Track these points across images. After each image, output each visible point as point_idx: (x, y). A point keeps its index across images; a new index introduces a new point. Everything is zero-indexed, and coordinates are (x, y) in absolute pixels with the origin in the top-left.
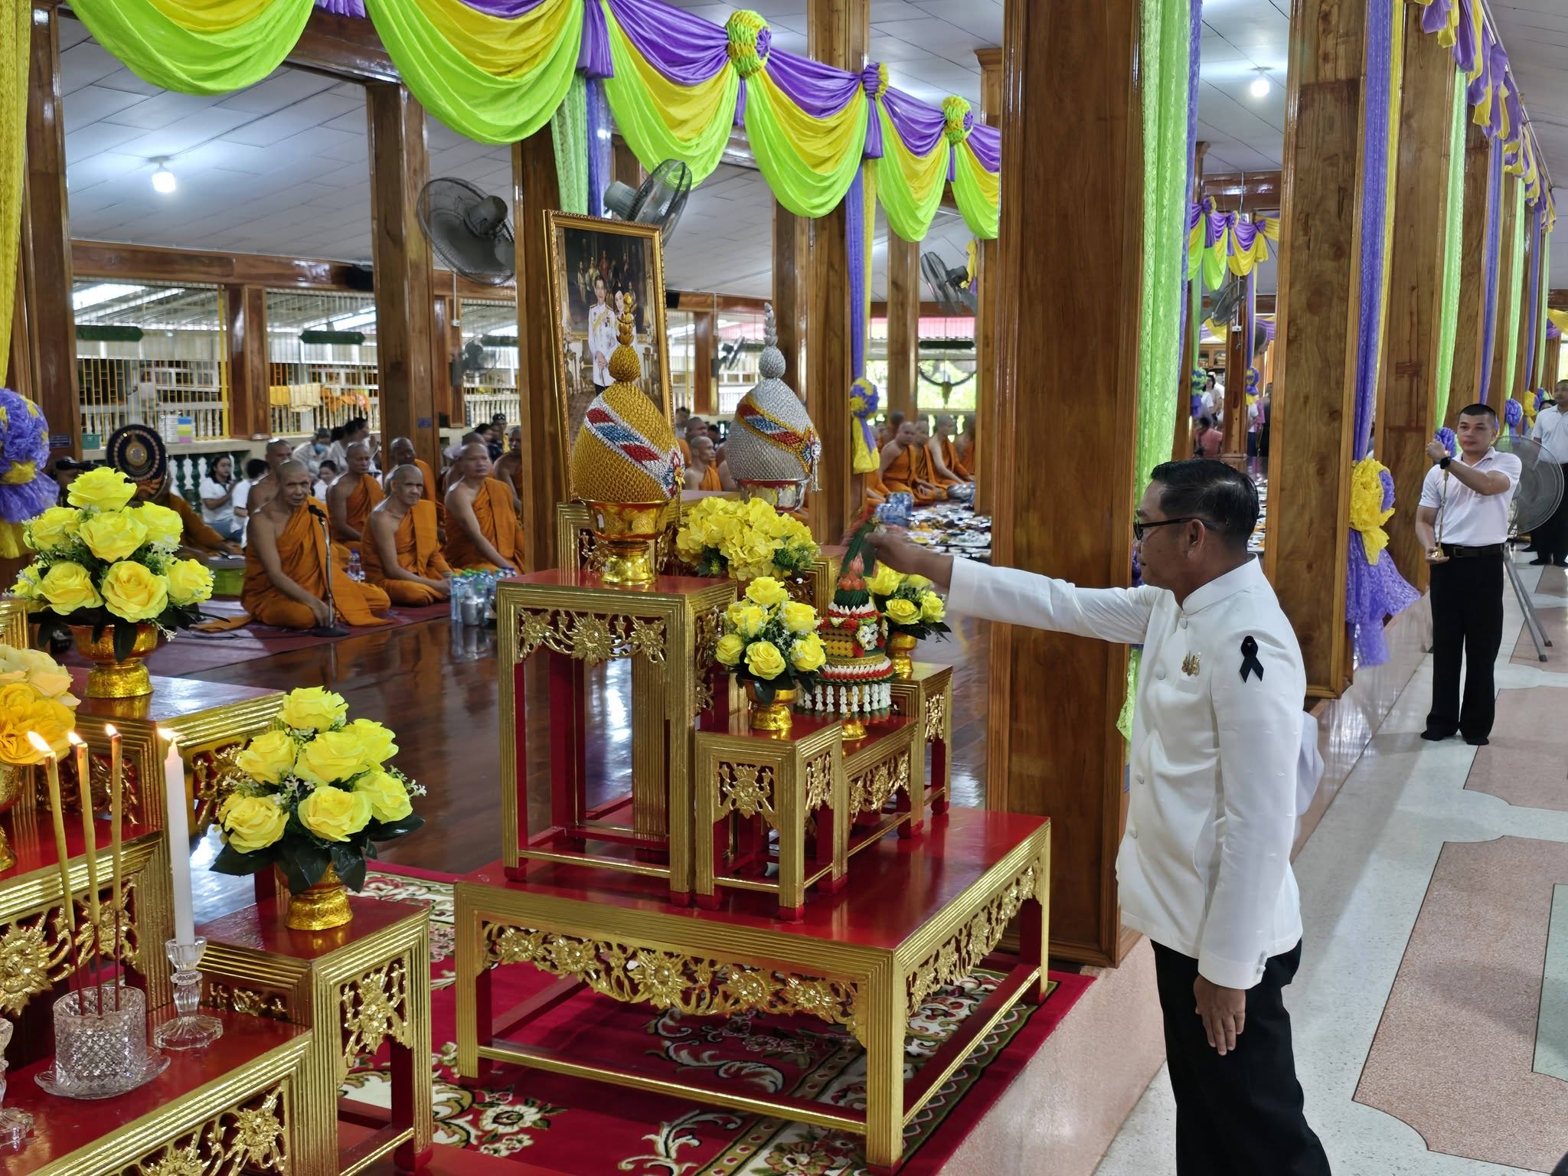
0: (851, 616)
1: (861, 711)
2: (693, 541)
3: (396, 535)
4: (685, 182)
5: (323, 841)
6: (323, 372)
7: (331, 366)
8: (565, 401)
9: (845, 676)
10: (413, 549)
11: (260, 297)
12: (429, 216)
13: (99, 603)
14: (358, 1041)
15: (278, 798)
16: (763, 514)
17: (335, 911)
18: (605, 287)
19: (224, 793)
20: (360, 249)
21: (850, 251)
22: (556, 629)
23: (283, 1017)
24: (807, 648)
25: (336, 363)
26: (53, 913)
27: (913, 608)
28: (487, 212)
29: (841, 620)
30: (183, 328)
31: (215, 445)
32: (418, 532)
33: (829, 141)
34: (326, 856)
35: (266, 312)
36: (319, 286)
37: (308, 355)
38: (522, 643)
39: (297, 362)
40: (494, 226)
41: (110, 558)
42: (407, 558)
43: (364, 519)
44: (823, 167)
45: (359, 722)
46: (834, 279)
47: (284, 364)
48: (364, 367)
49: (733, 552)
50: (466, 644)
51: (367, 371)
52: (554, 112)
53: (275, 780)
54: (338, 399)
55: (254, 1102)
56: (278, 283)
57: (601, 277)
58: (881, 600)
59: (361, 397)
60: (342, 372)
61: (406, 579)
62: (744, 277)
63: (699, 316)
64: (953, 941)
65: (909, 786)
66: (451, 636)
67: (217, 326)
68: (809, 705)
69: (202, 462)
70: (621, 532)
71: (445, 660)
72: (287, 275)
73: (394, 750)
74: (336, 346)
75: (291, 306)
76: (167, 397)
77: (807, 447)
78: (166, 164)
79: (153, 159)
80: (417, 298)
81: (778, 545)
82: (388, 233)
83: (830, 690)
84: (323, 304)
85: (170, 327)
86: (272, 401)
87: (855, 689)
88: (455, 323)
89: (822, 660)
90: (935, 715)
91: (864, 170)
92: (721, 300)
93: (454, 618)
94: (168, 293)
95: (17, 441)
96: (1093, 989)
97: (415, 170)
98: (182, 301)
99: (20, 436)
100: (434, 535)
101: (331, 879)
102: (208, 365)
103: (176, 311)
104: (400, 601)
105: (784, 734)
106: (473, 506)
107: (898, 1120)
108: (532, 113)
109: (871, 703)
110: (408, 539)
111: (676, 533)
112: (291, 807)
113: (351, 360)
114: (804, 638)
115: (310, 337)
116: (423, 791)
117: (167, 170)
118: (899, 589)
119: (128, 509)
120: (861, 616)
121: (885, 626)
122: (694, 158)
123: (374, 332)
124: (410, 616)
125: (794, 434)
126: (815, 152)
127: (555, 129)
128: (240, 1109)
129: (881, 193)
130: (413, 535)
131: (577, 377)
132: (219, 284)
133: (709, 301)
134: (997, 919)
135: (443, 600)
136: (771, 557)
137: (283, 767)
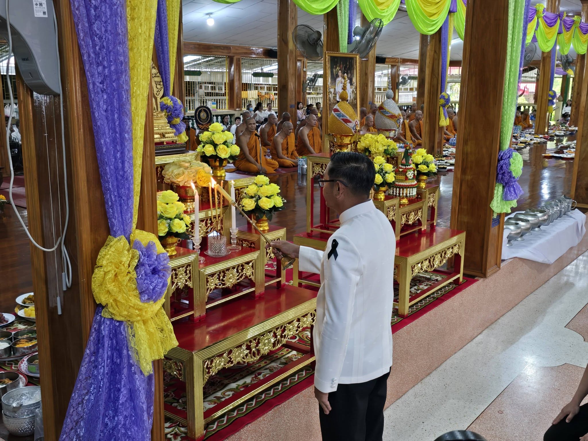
0: (405, 169)
1: (406, 196)
2: (362, 146)
3: (282, 144)
4: (381, 24)
5: (263, 209)
6: (259, 86)
7: (262, 84)
8: (328, 106)
9: (402, 185)
10: (287, 149)
11: (239, 61)
12: (296, 37)
13: (216, 154)
14: (270, 255)
15: (254, 199)
16: (382, 139)
17: (265, 226)
18: (341, 72)
19: (241, 199)
20: (273, 43)
21: (442, 46)
22: (322, 169)
23: (254, 248)
24: (389, 176)
25: (264, 83)
26: (207, 220)
27: (426, 167)
28: (315, 36)
29: (402, 170)
30: (214, 70)
31: (223, 112)
32: (289, 143)
33: (436, 7)
34: (264, 213)
35: (241, 65)
36: (259, 57)
37: (254, 80)
38: (313, 172)
39: (250, 83)
40: (317, 41)
41: (218, 144)
42: (285, 152)
43: (272, 139)
44: (433, 17)
45: (272, 184)
46: (436, 57)
47: (246, 84)
48: (273, 85)
49: (372, 149)
50: (302, 181)
51: (274, 86)
52: (338, 2)
53: (253, 195)
54: (264, 96)
55: (248, 263)
56: (245, 56)
57: (340, 70)
58: (417, 165)
59: (272, 96)
60: (266, 86)
61: (284, 159)
62: (411, 52)
63: (393, 66)
64: (428, 260)
65: (422, 218)
66: (298, 177)
67: (225, 70)
68: (392, 193)
69: (219, 117)
70: (341, 143)
71: (296, 185)
72: (248, 52)
73: (279, 191)
74: (264, 78)
75: (249, 63)
76: (208, 94)
77: (398, 119)
78: (211, 16)
79: (207, 14)
80: (291, 62)
81: (386, 148)
82: (283, 40)
83: (398, 189)
84: (260, 62)
85: (210, 70)
86: (242, 97)
87: (405, 189)
88: (305, 69)
89: (394, 180)
90: (432, 199)
91: (449, 17)
92: (402, 60)
93: (299, 172)
94: (210, 58)
95: (175, 111)
96: (477, 283)
97: (293, 18)
98: (214, 61)
99: (176, 110)
100: (294, 144)
101: (265, 219)
102: (222, 84)
103: (212, 65)
104: (282, 166)
105: (382, 200)
106: (308, 135)
107: (408, 304)
108: (330, 4)
109: (410, 193)
110: (286, 146)
111: (357, 143)
112: (257, 201)
113: (269, 82)
114: (389, 173)
115: (256, 75)
116: (286, 201)
117: (211, 18)
118: (423, 162)
119: (221, 133)
120: (408, 169)
121: (416, 172)
122: (385, 16)
123: (277, 72)
124: (286, 171)
125: (395, 115)
126: (430, 11)
127: (338, 8)
128: (245, 264)
129: (456, 25)
130: (287, 144)
131: (332, 99)
132: (226, 56)
133: (397, 61)
134: (444, 257)
135: (296, 166)
136: (383, 151)
137: (255, 192)
